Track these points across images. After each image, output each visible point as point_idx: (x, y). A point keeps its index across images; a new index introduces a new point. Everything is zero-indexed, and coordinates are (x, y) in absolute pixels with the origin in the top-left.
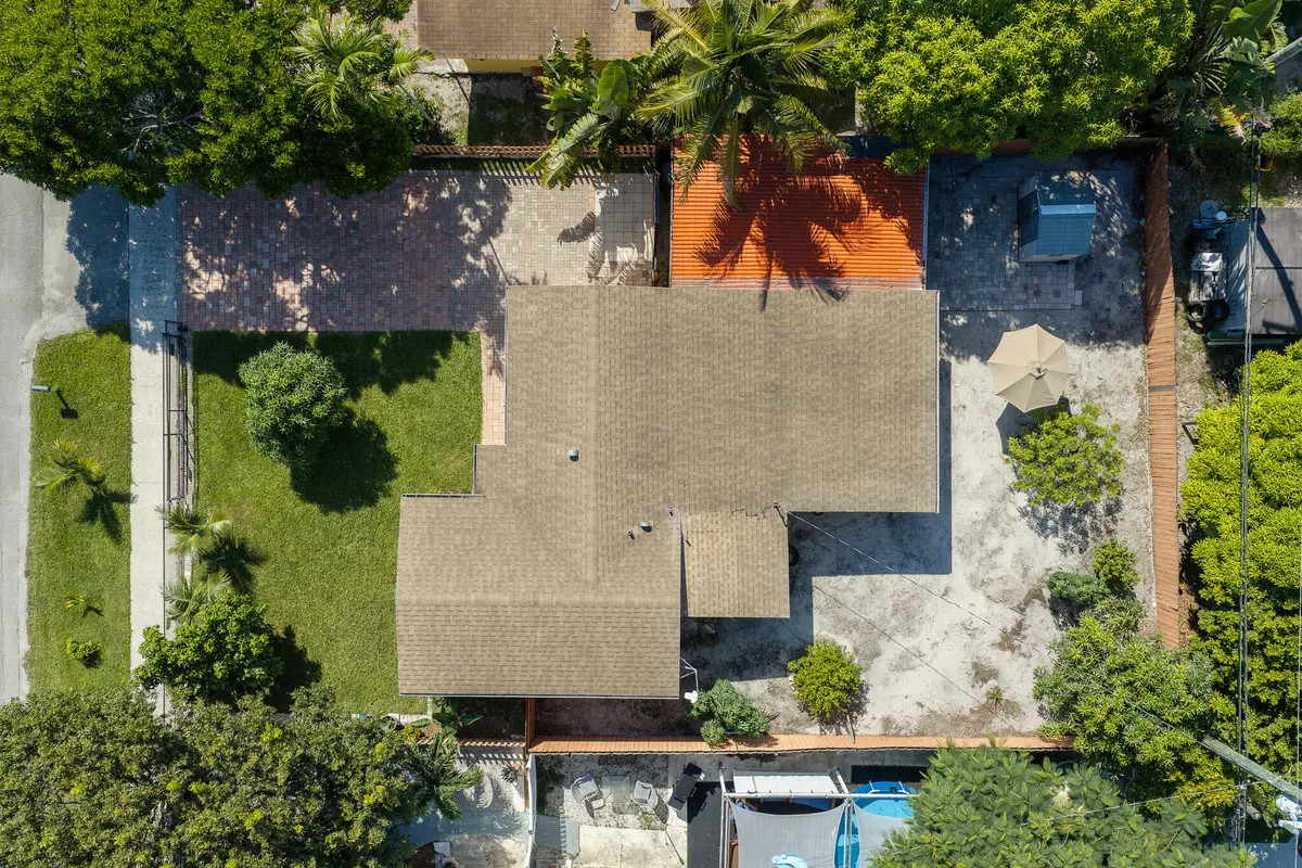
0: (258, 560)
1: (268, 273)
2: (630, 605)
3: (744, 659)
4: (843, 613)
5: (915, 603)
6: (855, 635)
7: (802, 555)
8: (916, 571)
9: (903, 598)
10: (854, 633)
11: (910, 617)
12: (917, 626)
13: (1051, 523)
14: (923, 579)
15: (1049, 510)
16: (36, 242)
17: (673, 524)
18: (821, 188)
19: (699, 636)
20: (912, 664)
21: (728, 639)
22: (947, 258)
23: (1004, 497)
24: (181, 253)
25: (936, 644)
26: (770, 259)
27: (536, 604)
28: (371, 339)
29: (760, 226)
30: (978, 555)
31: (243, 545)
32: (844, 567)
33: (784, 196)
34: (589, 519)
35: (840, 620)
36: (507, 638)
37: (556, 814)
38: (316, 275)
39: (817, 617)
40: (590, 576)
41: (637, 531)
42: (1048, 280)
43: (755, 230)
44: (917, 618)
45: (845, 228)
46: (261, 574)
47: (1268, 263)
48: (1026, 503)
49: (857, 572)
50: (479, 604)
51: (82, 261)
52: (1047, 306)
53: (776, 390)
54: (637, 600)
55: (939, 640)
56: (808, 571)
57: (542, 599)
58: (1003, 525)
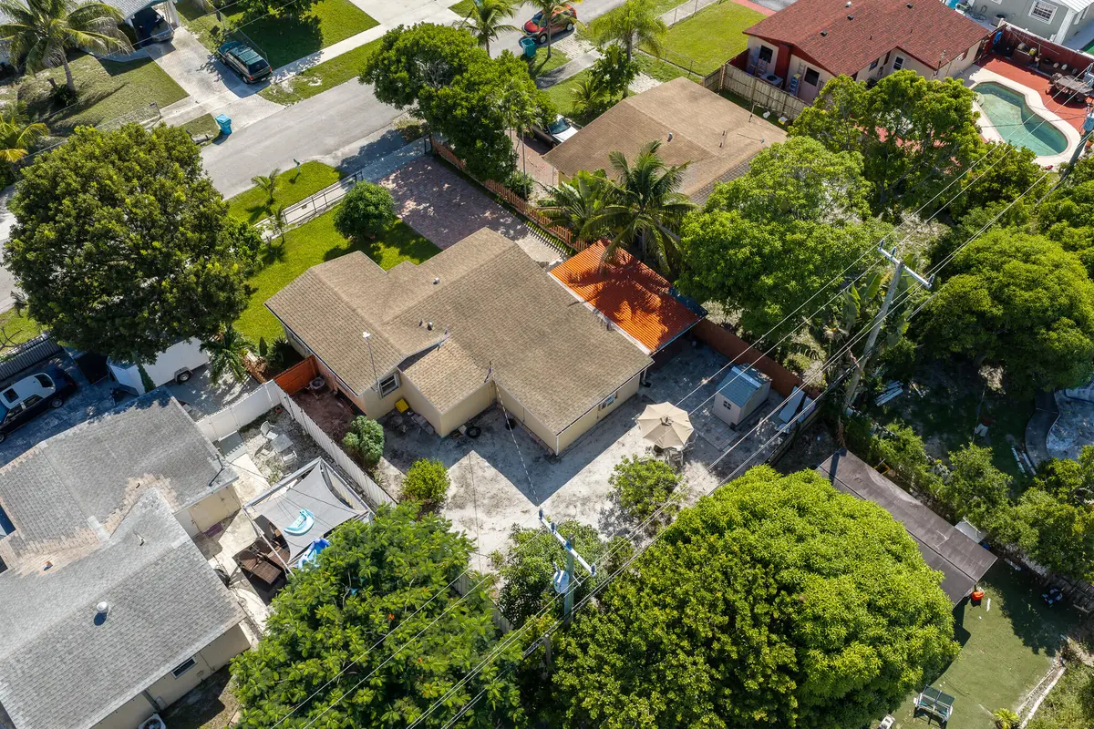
0: (281, 261)
1: (412, 195)
2: (387, 340)
3: (403, 453)
4: (469, 476)
5: (506, 502)
6: (462, 490)
7: (480, 437)
8: (522, 490)
9: (503, 495)
10: (463, 489)
11: (497, 506)
12: (494, 513)
13: (611, 529)
14: (522, 496)
15: (616, 522)
16: (357, 138)
17: (441, 337)
18: (644, 293)
19: (396, 427)
20: (472, 527)
21: (407, 439)
22: (680, 387)
23: (600, 497)
24: (393, 172)
25: (494, 529)
26: (595, 297)
27: (354, 310)
28: (417, 236)
29: (604, 286)
30: (560, 510)
31: (283, 254)
32: (493, 460)
33: (625, 284)
34: (411, 303)
35: (463, 477)
36: (328, 315)
37: (244, 440)
38: (425, 208)
39: (455, 467)
40: (386, 319)
41: (425, 325)
42: (720, 430)
43: (600, 285)
44: (499, 510)
45: (638, 312)
46: (277, 265)
47: (828, 470)
48: (608, 509)
49: (495, 466)
50: (336, 294)
51: (360, 153)
52: (708, 440)
53: (542, 334)
54: (391, 341)
55: (498, 529)
56: (476, 446)
57: (359, 310)
58: (587, 508)
